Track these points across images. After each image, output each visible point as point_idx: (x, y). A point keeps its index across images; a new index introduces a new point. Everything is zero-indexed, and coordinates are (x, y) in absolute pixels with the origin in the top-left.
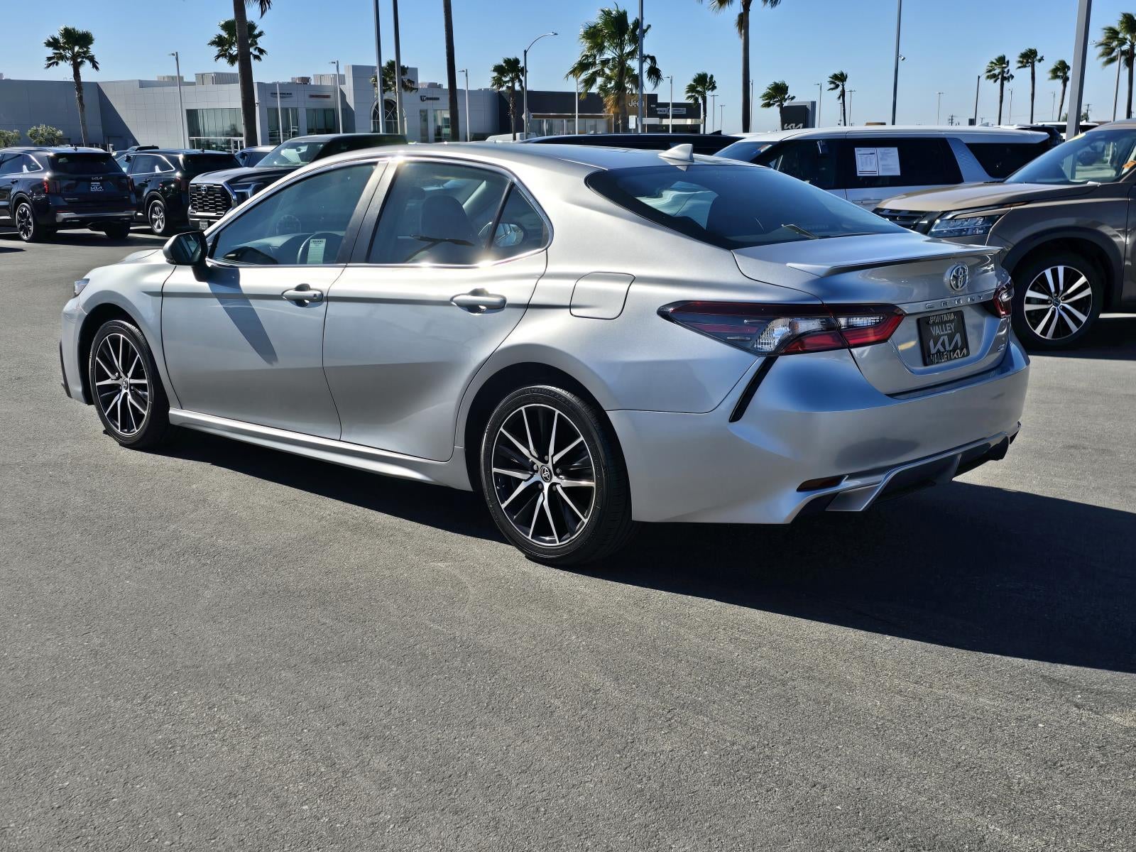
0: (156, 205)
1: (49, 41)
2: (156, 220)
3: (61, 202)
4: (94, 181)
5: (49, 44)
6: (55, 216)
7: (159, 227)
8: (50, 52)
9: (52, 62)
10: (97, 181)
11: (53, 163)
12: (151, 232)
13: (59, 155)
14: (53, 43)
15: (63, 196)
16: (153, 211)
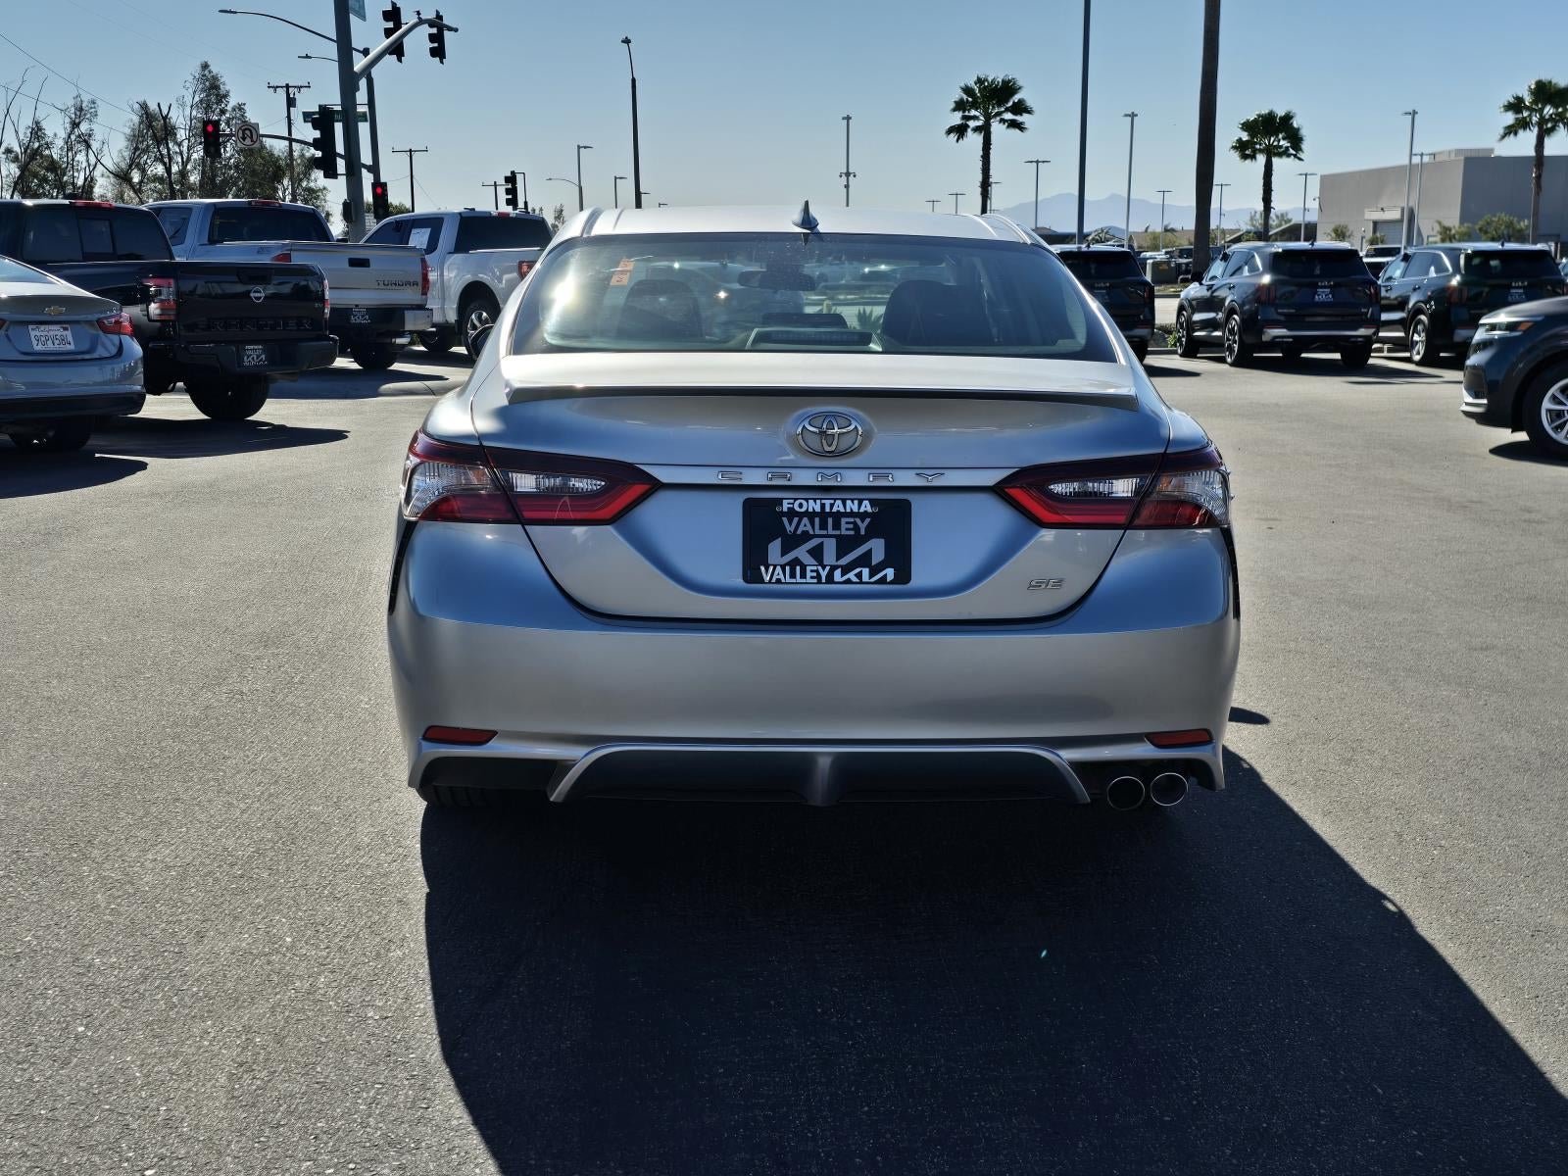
0: (1420, 322)
1: (1509, 103)
2: (1417, 342)
3: (1272, 313)
4: (1322, 287)
5: (1510, 107)
6: (1261, 333)
7: (1418, 353)
8: (1510, 118)
9: (1511, 131)
10: (1325, 287)
11: (1277, 262)
12: (1408, 360)
13: (1287, 253)
14: (1516, 106)
15: (1277, 307)
16: (1415, 331)
